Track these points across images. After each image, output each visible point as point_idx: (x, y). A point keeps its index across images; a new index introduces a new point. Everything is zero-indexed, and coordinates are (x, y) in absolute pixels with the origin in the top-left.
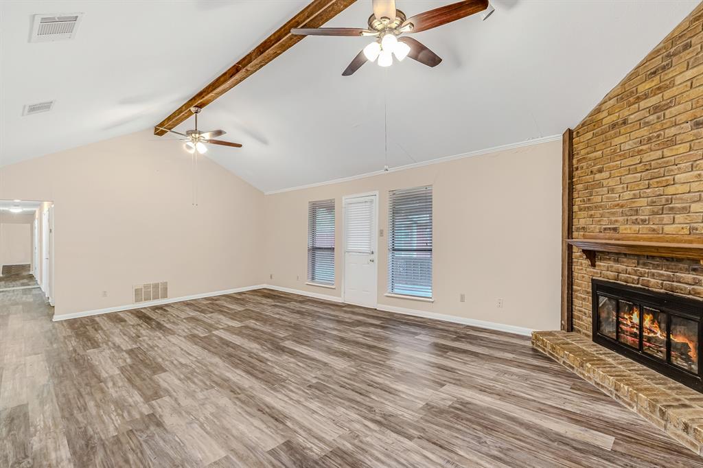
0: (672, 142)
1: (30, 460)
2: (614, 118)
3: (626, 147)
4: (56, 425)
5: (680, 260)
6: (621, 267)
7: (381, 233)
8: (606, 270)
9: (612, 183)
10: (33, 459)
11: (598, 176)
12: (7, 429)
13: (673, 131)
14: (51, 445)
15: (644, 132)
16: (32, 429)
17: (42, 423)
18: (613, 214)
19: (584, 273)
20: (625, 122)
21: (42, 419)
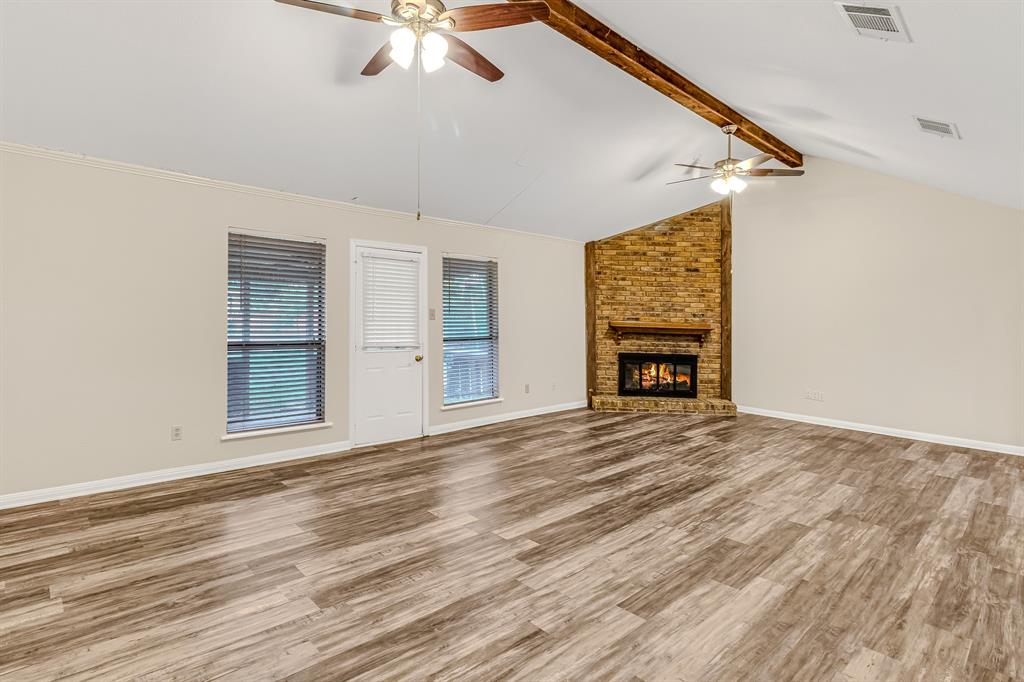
0: (674, 275)
1: (958, 551)
2: (636, 248)
3: (645, 269)
4: (914, 566)
5: (680, 335)
6: (643, 342)
7: (432, 315)
8: (629, 345)
9: (633, 289)
10: (955, 550)
11: (621, 283)
12: (968, 597)
13: (675, 269)
14: (933, 552)
15: (658, 264)
16: (941, 577)
17: (926, 578)
18: (635, 309)
19: (608, 350)
20: (644, 254)
21: (923, 582)
